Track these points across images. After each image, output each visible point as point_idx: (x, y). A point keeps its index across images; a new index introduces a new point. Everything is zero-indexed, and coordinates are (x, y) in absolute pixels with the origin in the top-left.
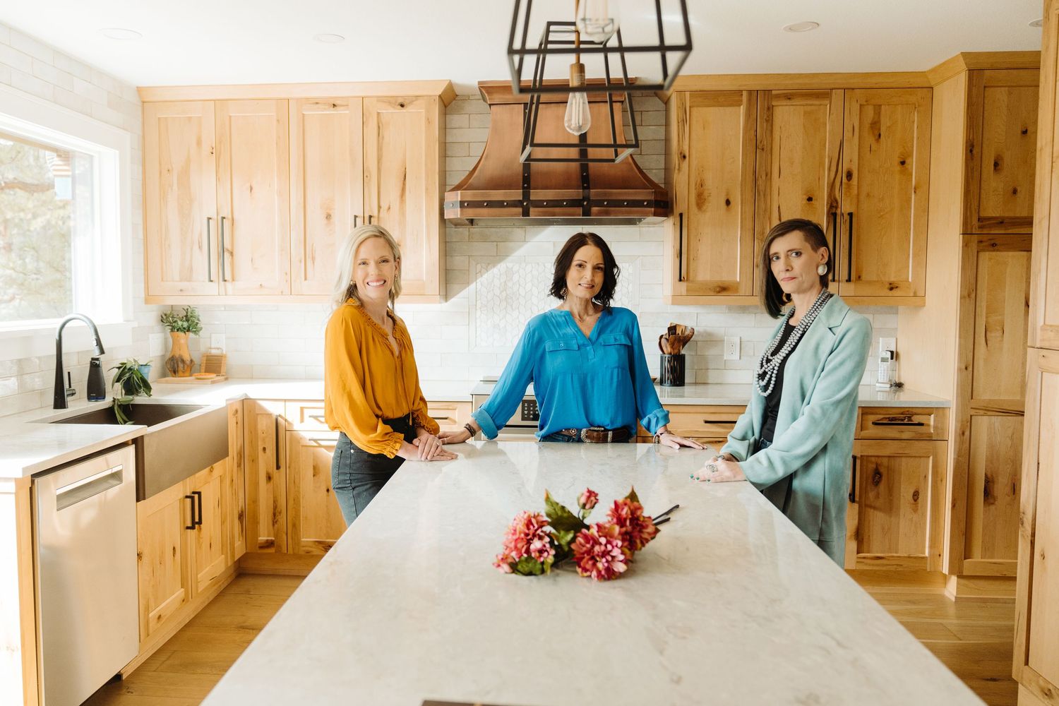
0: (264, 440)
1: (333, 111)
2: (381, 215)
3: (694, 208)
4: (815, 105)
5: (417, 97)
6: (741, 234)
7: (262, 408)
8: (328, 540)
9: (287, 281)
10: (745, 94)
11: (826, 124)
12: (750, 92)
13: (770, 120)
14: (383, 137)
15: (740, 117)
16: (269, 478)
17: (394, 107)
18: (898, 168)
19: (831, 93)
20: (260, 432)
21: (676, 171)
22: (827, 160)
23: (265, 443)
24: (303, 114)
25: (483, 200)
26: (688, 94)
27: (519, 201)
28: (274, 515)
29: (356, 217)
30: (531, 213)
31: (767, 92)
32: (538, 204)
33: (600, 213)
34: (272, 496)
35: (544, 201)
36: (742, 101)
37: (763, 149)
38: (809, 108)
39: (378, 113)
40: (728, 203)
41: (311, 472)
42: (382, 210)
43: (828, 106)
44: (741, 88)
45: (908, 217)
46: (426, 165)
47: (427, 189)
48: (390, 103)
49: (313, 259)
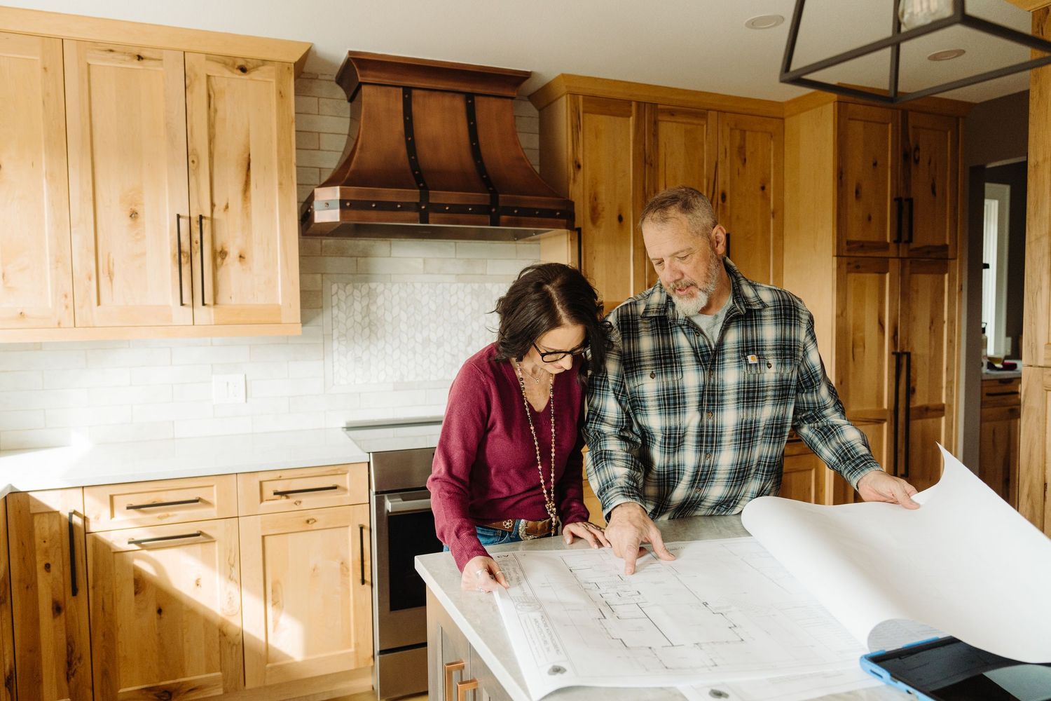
0: (46, 552)
1: (136, 65)
2: (216, 216)
3: (589, 224)
4: (694, 124)
5: (264, 62)
6: (634, 252)
7: (40, 504)
8: (162, 683)
9: (67, 307)
10: (634, 104)
11: (703, 145)
12: (638, 103)
13: (655, 135)
14: (216, 111)
15: (629, 129)
16: (57, 608)
17: (231, 71)
18: (760, 192)
19: (707, 113)
20: (38, 540)
21: (572, 181)
22: (705, 181)
23: (48, 556)
24: (89, 65)
25: (371, 199)
26: (581, 98)
27: (417, 203)
28: (69, 663)
29: (179, 216)
30: (430, 219)
31: (654, 106)
32: (439, 208)
33: (509, 223)
34: (63, 636)
35: (446, 205)
36: (631, 112)
37: (651, 165)
38: (689, 127)
39: (208, 77)
40: (620, 219)
41: (130, 588)
42: (216, 209)
43: (705, 126)
44: (632, 98)
45: (769, 240)
46: (279, 152)
47: (280, 184)
48: (225, 64)
49: (111, 275)
